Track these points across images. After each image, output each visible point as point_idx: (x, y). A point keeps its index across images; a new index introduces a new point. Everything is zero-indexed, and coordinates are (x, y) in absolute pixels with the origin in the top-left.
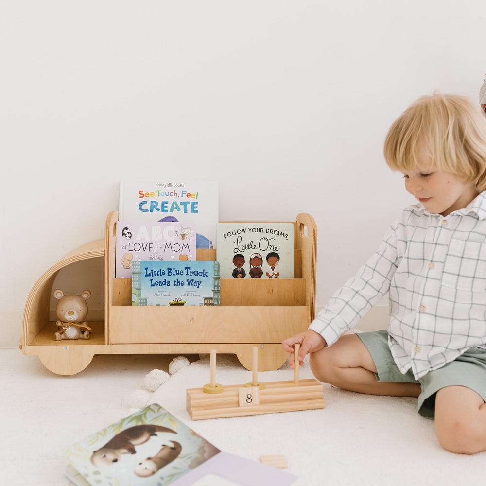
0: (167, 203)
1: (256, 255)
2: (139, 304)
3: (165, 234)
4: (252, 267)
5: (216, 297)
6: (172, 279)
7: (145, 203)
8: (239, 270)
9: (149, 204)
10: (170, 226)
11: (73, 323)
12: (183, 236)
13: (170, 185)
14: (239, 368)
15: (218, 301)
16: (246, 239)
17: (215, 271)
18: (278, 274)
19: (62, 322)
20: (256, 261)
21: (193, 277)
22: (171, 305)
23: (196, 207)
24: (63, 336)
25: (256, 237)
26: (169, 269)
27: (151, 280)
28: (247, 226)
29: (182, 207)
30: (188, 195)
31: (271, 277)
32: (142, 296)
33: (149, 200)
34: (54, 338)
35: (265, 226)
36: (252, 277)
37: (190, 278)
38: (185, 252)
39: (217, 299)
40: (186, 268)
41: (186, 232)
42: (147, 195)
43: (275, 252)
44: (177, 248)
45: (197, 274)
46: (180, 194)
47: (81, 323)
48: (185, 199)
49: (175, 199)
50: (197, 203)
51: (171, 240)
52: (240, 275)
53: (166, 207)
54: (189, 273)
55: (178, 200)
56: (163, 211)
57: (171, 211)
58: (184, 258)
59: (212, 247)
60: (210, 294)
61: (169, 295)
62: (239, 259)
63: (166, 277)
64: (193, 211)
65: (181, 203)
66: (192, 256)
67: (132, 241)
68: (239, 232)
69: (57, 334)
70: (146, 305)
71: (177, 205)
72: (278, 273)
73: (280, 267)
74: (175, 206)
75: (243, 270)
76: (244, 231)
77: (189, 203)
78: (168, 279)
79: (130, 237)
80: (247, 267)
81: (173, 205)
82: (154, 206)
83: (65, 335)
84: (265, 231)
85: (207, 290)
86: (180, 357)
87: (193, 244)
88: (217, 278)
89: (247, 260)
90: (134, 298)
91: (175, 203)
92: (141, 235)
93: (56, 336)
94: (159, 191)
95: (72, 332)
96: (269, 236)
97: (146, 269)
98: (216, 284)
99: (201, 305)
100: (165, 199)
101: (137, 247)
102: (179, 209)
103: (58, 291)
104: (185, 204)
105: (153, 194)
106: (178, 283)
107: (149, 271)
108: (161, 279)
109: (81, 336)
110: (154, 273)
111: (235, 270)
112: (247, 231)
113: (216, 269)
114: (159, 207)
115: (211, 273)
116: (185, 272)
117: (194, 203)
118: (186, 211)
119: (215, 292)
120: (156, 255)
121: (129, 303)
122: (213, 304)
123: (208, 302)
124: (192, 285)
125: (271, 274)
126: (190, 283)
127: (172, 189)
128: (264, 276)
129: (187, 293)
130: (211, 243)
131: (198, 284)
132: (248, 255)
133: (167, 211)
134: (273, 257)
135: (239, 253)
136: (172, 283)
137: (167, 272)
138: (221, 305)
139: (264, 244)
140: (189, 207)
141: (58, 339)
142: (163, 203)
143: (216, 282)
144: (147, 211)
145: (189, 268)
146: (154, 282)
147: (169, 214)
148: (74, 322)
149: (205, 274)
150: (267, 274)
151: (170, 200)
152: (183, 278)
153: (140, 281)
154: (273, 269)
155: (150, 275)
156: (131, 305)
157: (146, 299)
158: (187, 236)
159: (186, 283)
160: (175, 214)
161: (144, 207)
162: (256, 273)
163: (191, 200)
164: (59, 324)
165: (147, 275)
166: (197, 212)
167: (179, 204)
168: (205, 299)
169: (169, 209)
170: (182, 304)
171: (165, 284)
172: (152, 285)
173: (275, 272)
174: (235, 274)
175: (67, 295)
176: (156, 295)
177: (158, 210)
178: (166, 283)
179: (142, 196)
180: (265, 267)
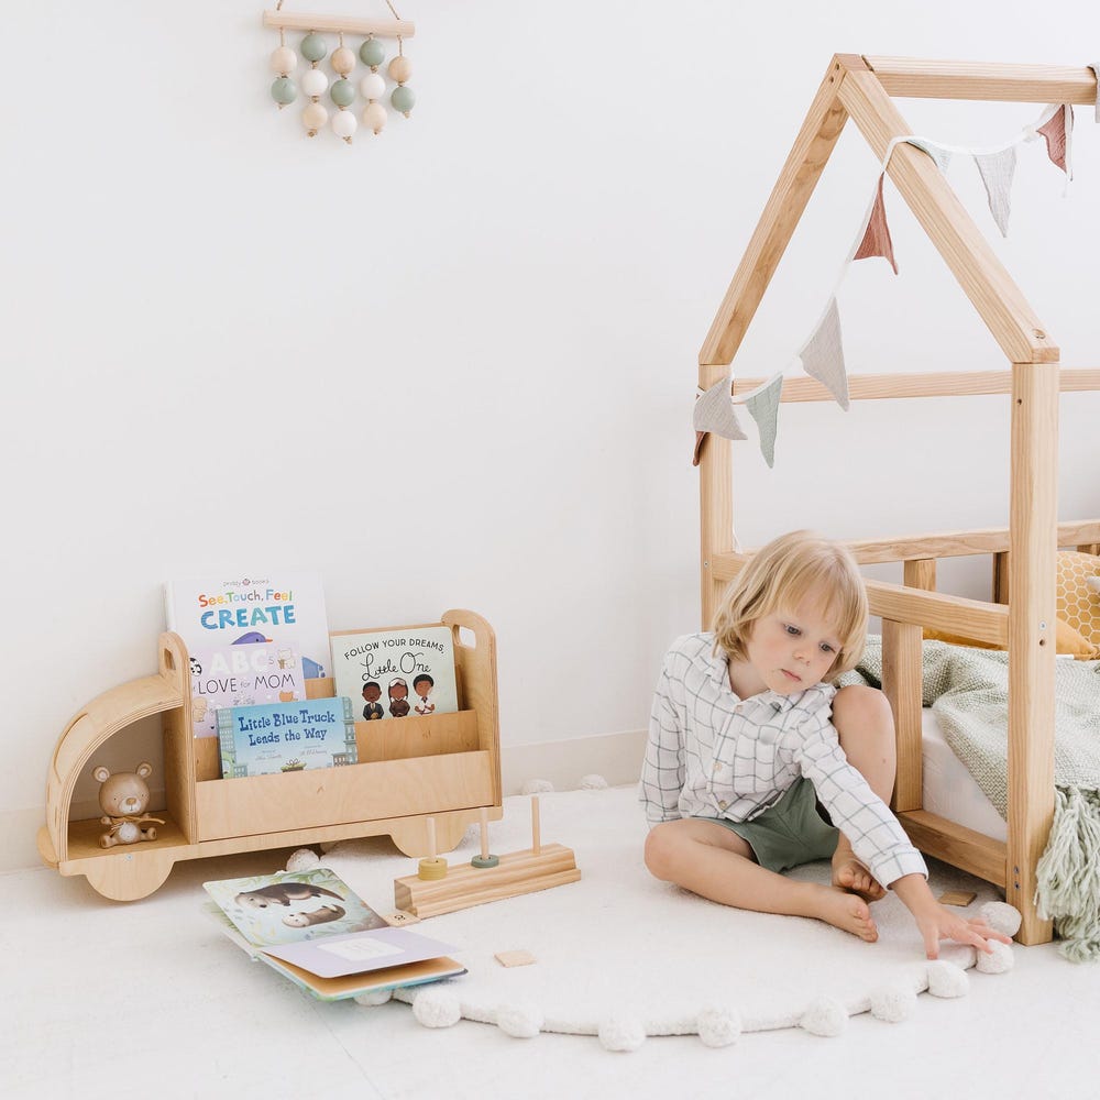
0: (245, 611)
1: (397, 681)
2: (235, 775)
3: (252, 661)
4: (393, 700)
5: (350, 751)
6: (281, 731)
7: (211, 614)
8: (373, 706)
9: (217, 615)
10: (258, 650)
11: (131, 818)
12: (282, 663)
13: (246, 582)
14: (394, 857)
15: (354, 758)
16: (381, 657)
17: (345, 711)
18: (432, 708)
19: (110, 817)
20: (399, 689)
21: (314, 724)
22: (284, 771)
23: (292, 614)
24: (114, 840)
25: (394, 654)
26: (275, 716)
27: (250, 736)
28: (379, 638)
29: (269, 615)
30: (277, 596)
31: (422, 713)
32: (239, 762)
33: (216, 609)
34: (101, 845)
35: (407, 635)
36: (394, 716)
37: (309, 727)
38: (288, 687)
39: (352, 755)
40: (301, 712)
41: (284, 655)
42: (212, 601)
43: (426, 673)
44: (274, 682)
45: (319, 719)
46: (263, 595)
47: (141, 815)
48: (273, 603)
49: (257, 604)
50: (292, 607)
51: (264, 670)
52: (374, 715)
53: (245, 617)
54: (307, 719)
55: (262, 605)
56: (240, 624)
57: (253, 623)
58: (287, 698)
59: (323, 675)
60: (342, 749)
61: (280, 756)
62: (371, 690)
63: (271, 728)
64: (287, 621)
65: (267, 610)
66: (299, 692)
67: (204, 678)
68: (369, 647)
69: (107, 838)
70: (246, 775)
71: (261, 613)
72: (433, 706)
73: (435, 696)
74: (258, 615)
75: (379, 706)
76: (376, 646)
77: (279, 608)
78: (276, 731)
79: (200, 672)
80: (385, 701)
81: (255, 614)
82: (225, 618)
83: (118, 839)
84: (407, 643)
85: (336, 742)
86: (302, 851)
87: (298, 673)
88: (349, 723)
89: (384, 690)
90: (226, 766)
91: (257, 610)
92: (216, 668)
93: (104, 842)
94: (230, 594)
95: (128, 832)
96: (415, 649)
97: (241, 719)
98: (349, 732)
99: (329, 766)
100: (241, 605)
101: (212, 687)
102: (265, 620)
103: (100, 769)
104: (273, 610)
105: (220, 600)
106: (292, 736)
107: (246, 723)
108: (265, 732)
109: (143, 836)
110: (253, 725)
111: (367, 707)
112: (381, 645)
113: (347, 708)
114: (234, 618)
115: (339, 717)
116: (300, 718)
117: (286, 608)
118: (276, 622)
119: (348, 743)
120: (243, 695)
121: (220, 775)
122: (348, 763)
123: (340, 760)
124: (312, 736)
125: (422, 708)
126: (309, 734)
127: (249, 589)
128: (412, 712)
129: (306, 750)
130: (321, 668)
131: (321, 734)
132: (385, 682)
133: (246, 624)
134: (424, 681)
135: (371, 680)
136: (282, 738)
137: (273, 721)
138: (359, 762)
139: (408, 663)
140: (281, 614)
141: (108, 844)
142: (239, 613)
143: (349, 729)
144: (215, 627)
145: (306, 711)
146: (254, 739)
147: (250, 629)
148: (133, 815)
149: (331, 719)
150: (417, 709)
151: (250, 606)
152: (298, 728)
153: (233, 739)
154: (425, 700)
155: (247, 728)
156: (222, 778)
157: (245, 767)
158: (289, 663)
159: (303, 735)
160: (259, 628)
161: (210, 621)
162: (400, 709)
163: (282, 603)
164: (107, 821)
165: (242, 729)
166: (293, 621)
167: (264, 612)
168: (335, 756)
169: (249, 620)
170: (301, 768)
171: (272, 740)
172: (251, 744)
173: (428, 704)
174: (368, 714)
175: (115, 774)
176: (260, 758)
177: (233, 624)
178: (273, 738)
179: (203, 603)
180: (413, 699)
